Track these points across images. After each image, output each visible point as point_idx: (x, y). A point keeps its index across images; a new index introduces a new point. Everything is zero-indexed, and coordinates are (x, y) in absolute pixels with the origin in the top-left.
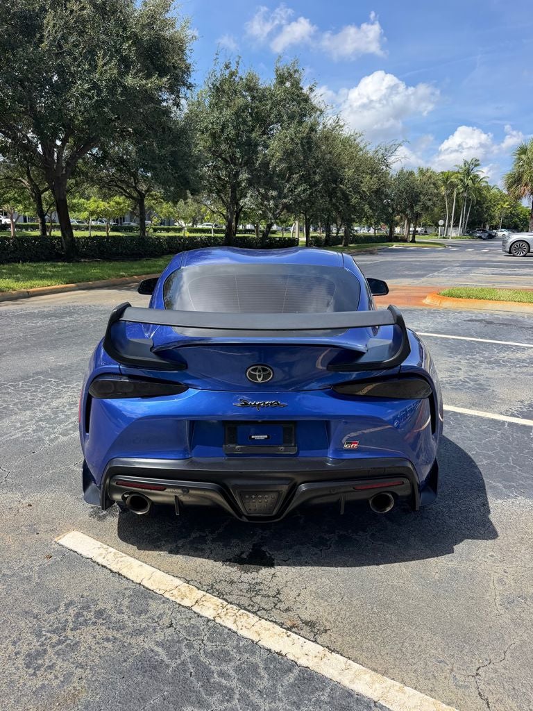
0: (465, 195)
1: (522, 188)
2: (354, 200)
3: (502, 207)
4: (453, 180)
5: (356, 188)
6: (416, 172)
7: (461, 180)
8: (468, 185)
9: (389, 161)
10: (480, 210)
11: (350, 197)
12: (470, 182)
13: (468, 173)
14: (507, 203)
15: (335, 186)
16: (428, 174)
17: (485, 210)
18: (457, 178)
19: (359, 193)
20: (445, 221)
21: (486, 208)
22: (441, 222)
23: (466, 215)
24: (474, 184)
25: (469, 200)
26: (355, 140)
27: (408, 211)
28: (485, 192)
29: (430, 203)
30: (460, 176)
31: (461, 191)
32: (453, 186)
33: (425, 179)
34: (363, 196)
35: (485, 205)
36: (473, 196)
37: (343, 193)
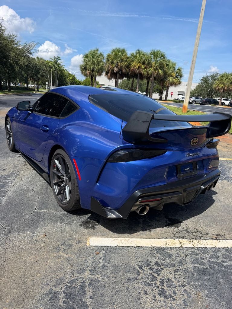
0: (56, 72)
1: (87, 71)
2: (17, 69)
3: (69, 79)
4: (50, 65)
5: (17, 62)
6: (36, 59)
7: (53, 65)
8: (57, 68)
9: (31, 52)
10: (62, 79)
11: (14, 67)
12: (57, 66)
13: (56, 62)
14: (71, 77)
15: (6, 60)
16: (42, 61)
17: (64, 79)
18: (52, 64)
19: (19, 65)
20: (48, 83)
21: (64, 78)
22: (47, 83)
23: (57, 80)
24: (59, 68)
25: (57, 74)
26: (13, 39)
27: (35, 77)
28: (63, 71)
29: (44, 74)
30: (53, 63)
31: (54, 70)
32: (50, 67)
33: (41, 62)
34: (21, 67)
35: (64, 77)
36: (59, 73)
37: (11, 64)
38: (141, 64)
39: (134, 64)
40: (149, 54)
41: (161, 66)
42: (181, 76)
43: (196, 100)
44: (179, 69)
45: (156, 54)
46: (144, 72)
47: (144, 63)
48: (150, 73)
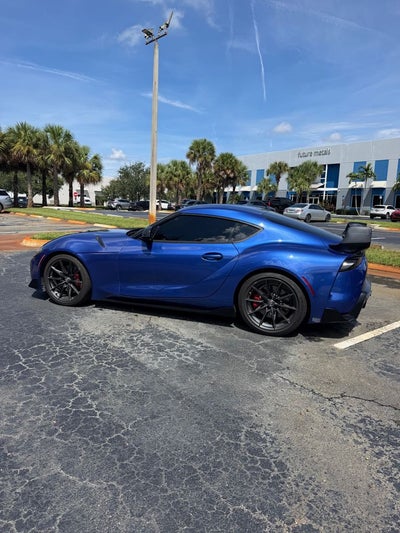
38: (31, 148)
39: (17, 146)
40: (42, 130)
41: (68, 152)
42: (100, 168)
43: (122, 203)
44: (96, 158)
45: (55, 132)
46: (37, 159)
47: (36, 146)
48: (49, 161)
